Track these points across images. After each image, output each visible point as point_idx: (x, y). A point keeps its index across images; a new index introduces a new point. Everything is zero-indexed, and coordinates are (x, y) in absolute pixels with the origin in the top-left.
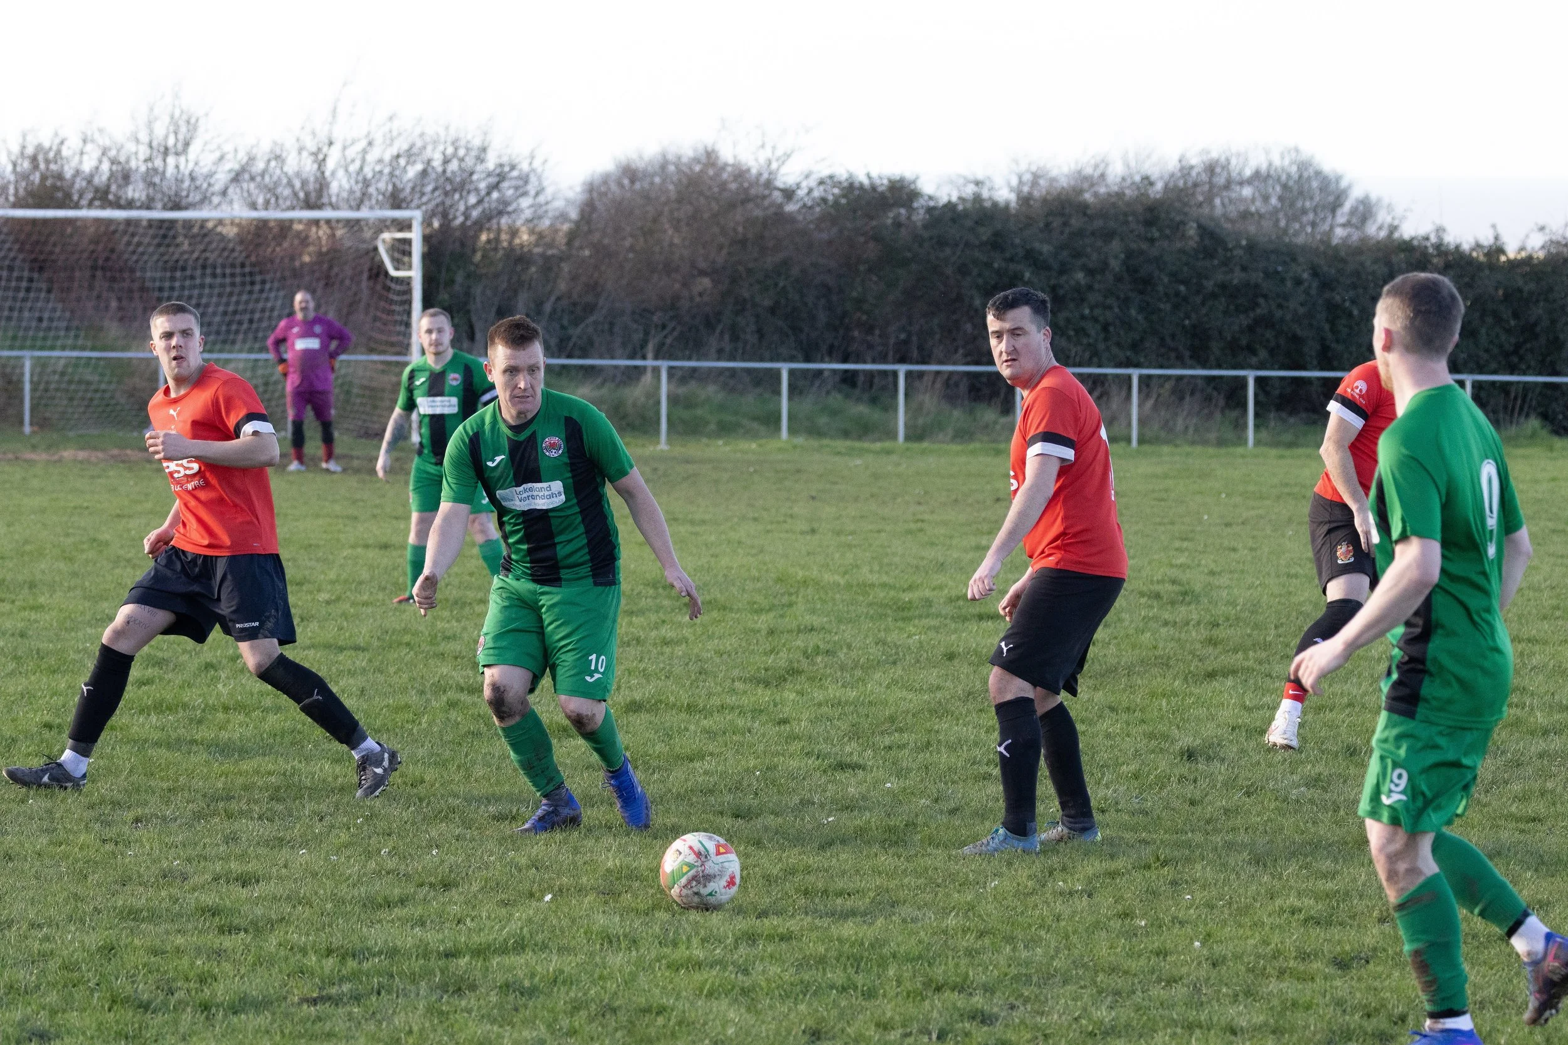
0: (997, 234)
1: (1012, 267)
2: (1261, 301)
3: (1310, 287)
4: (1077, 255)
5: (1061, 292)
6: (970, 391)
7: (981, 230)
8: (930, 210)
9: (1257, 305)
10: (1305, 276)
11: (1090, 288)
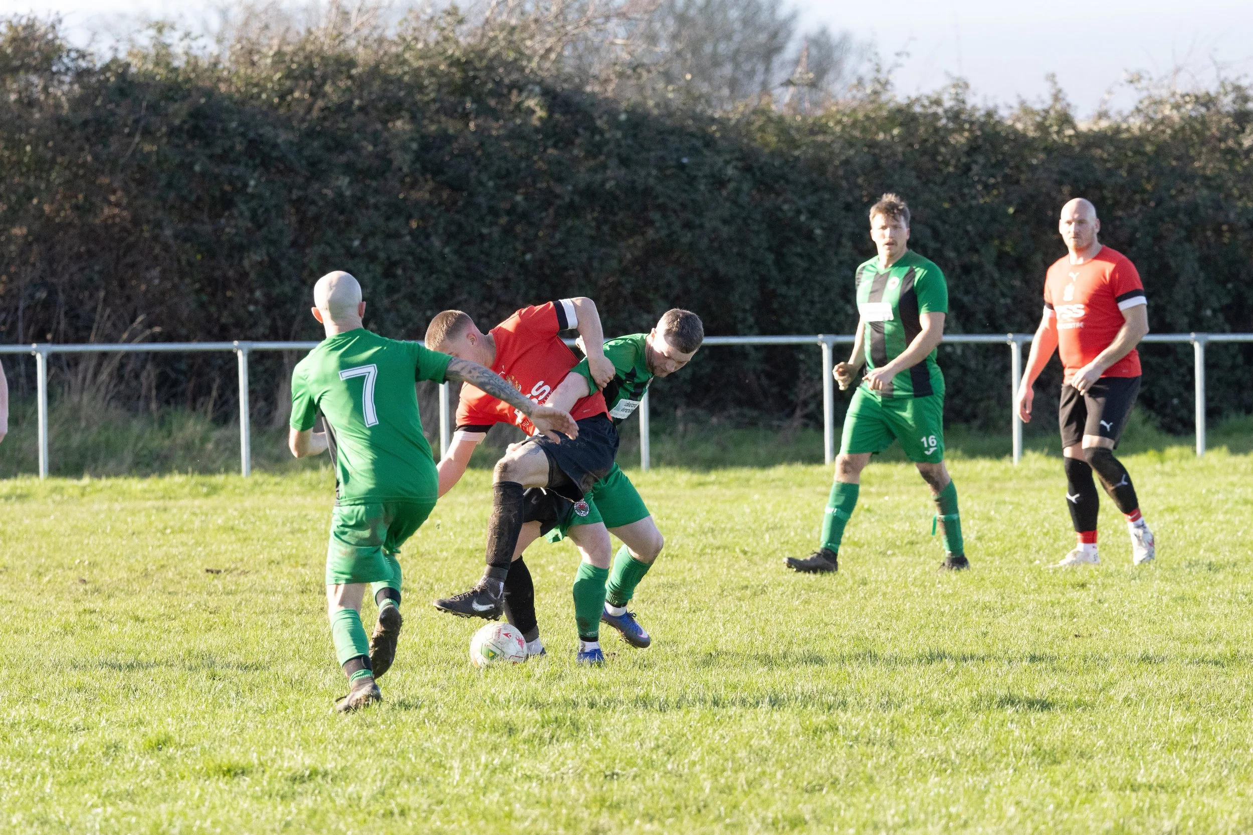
0: (196, 114)
1: (225, 170)
2: (655, 216)
3: (738, 191)
4: (339, 145)
5: (312, 210)
6: (158, 387)
7: (173, 108)
8: (81, 75)
9: (650, 223)
10: (730, 171)
11: (360, 201)
